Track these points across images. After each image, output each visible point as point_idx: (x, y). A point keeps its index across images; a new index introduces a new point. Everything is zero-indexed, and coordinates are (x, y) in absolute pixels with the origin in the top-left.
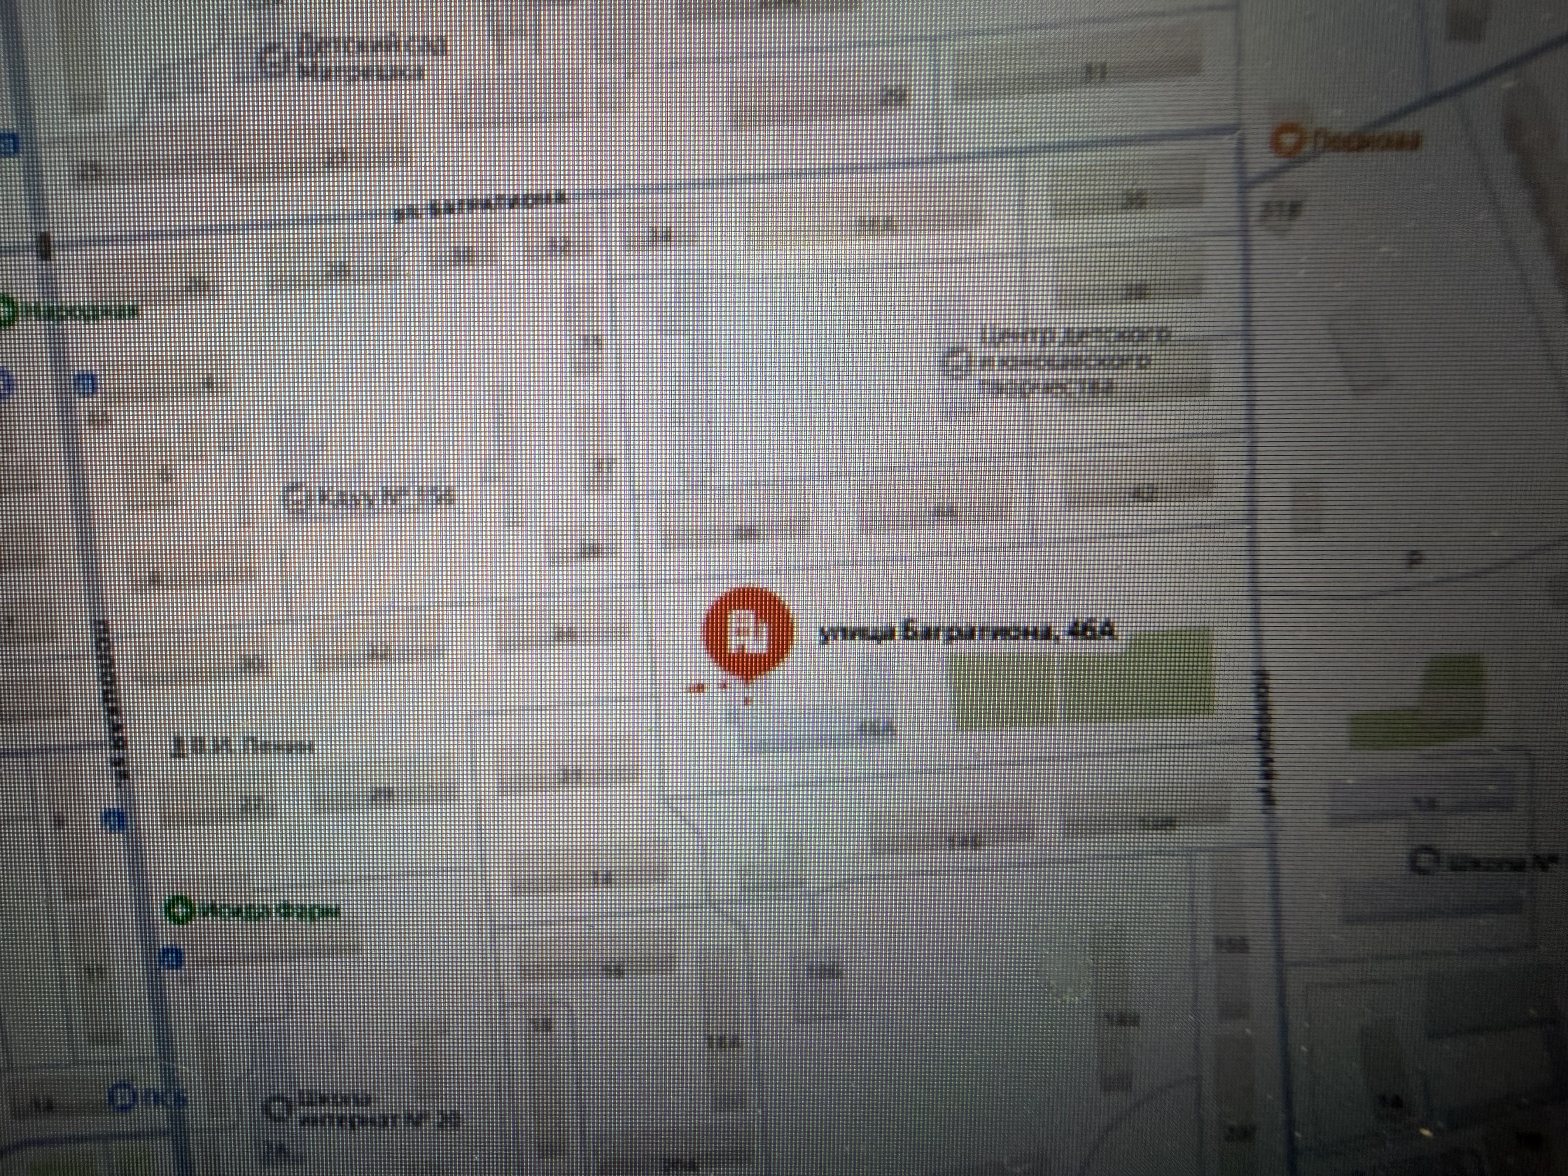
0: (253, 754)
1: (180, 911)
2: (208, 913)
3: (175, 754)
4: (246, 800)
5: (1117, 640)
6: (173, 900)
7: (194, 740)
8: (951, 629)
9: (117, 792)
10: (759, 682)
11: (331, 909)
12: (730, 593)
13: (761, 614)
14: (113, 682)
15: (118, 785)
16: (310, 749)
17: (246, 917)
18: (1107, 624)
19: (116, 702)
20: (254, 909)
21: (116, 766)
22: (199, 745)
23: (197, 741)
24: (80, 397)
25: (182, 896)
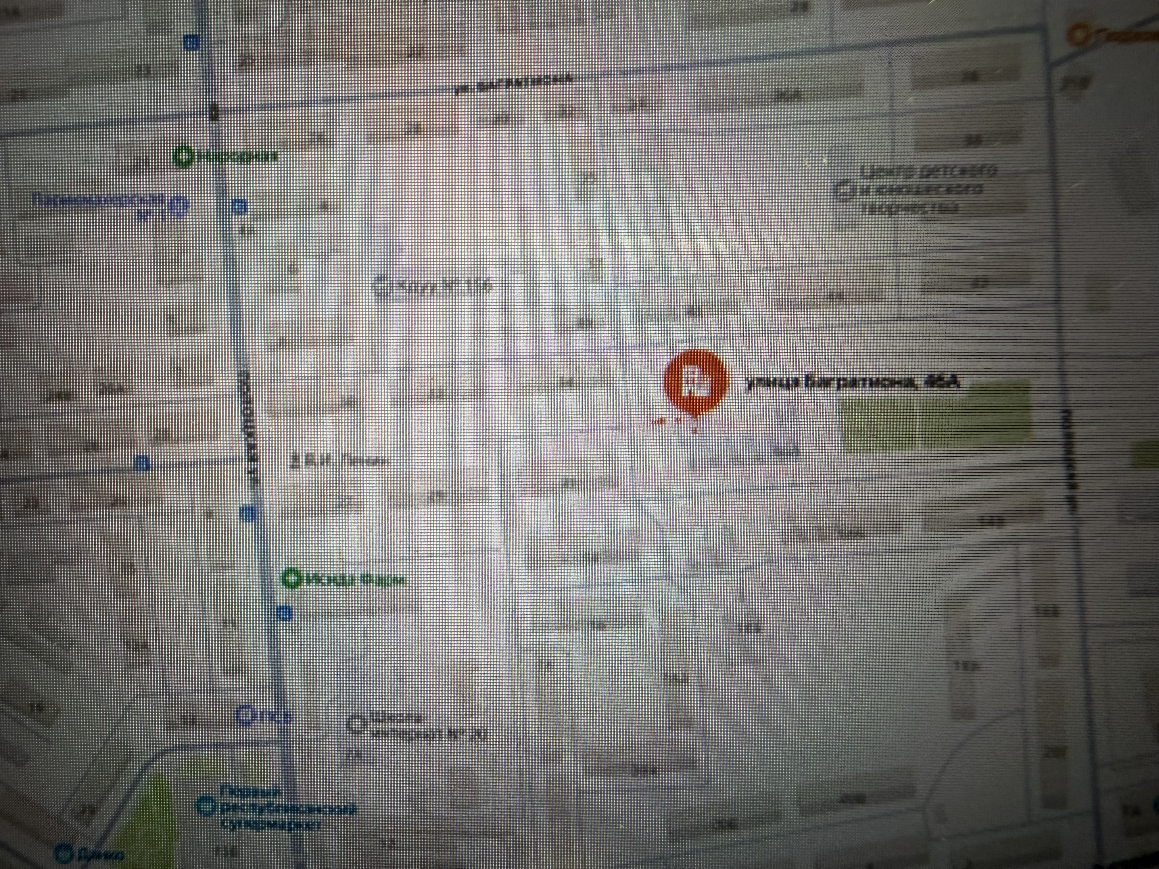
0: (347, 465)
1: (292, 578)
2: (312, 580)
3: (293, 465)
5: (961, 387)
6: (288, 571)
7: (307, 455)
8: (840, 380)
9: (251, 492)
10: (703, 417)
11: (397, 578)
12: (683, 353)
13: (703, 368)
14: (252, 414)
15: (253, 487)
16: (388, 462)
17: (340, 583)
18: (953, 376)
19: (253, 428)
20: (343, 577)
21: (251, 474)
22: (309, 460)
23: (308, 456)
24: (235, 215)
25: (294, 568)
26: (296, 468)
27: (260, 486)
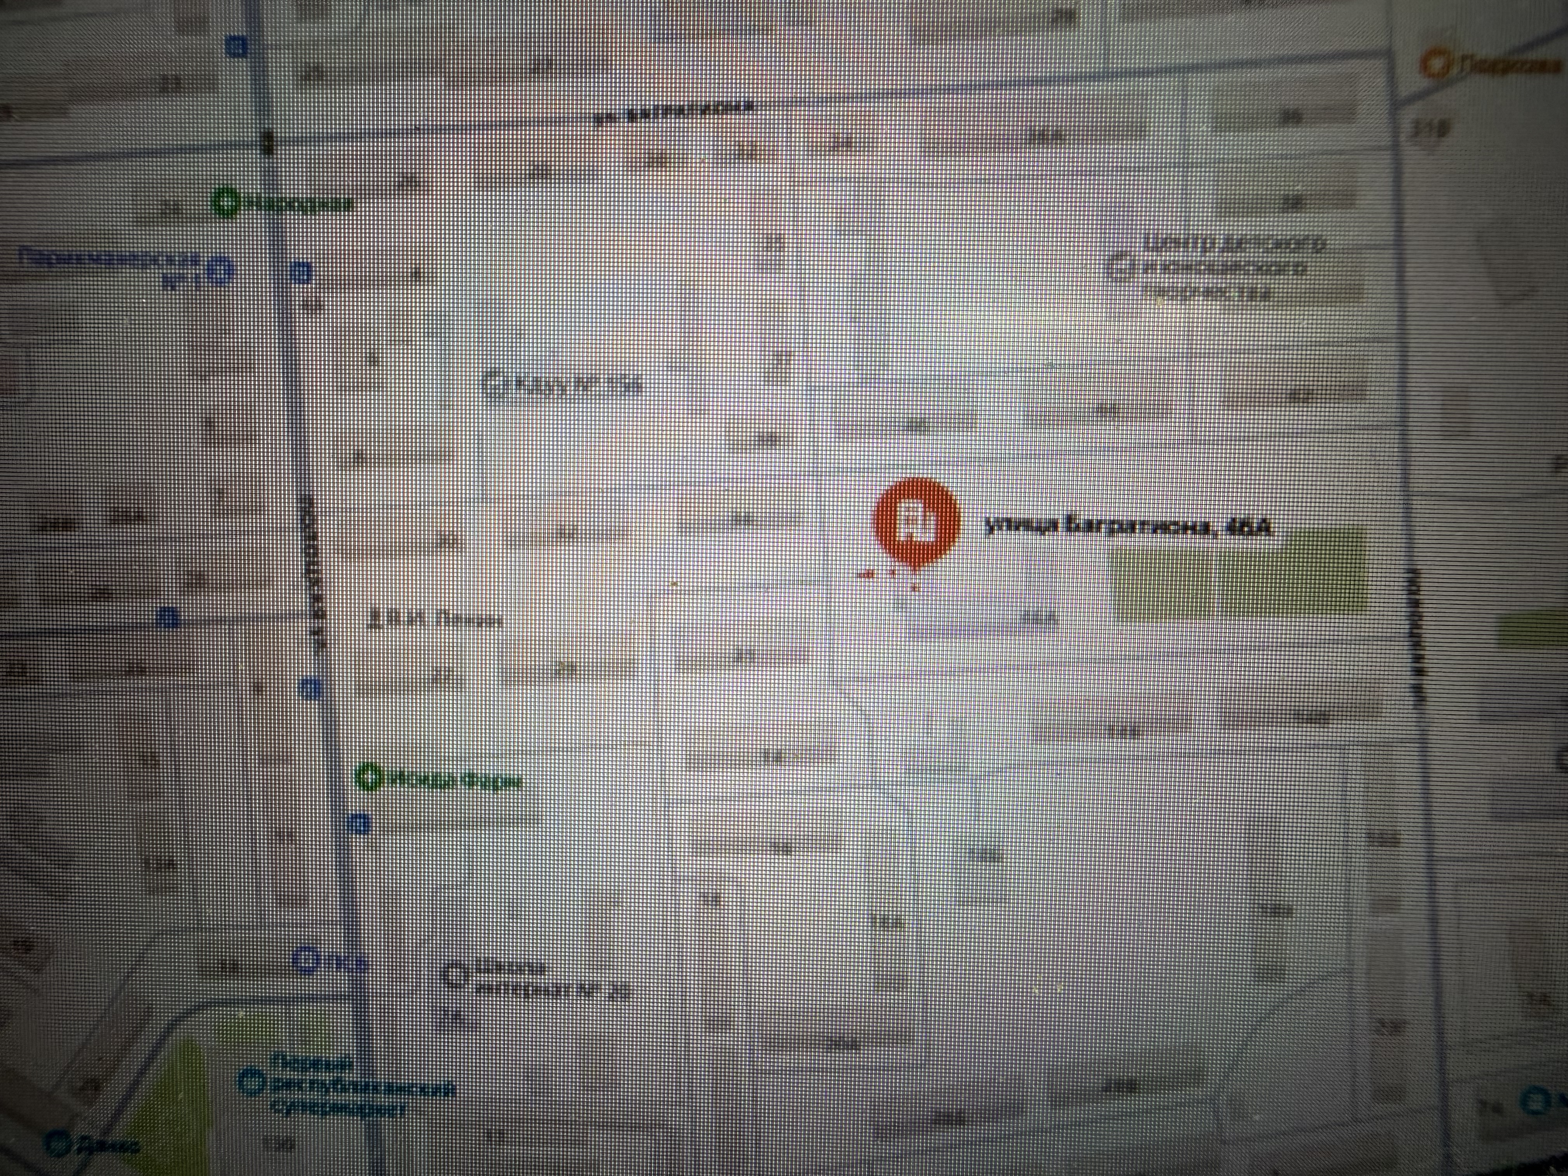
0: (445, 626)
1: (369, 777)
2: (396, 779)
3: (371, 625)
4: (437, 671)
5: (1274, 536)
6: (364, 766)
7: (390, 611)
8: (1113, 522)
9: (314, 660)
10: (926, 571)
11: (514, 779)
12: (900, 482)
13: (929, 504)
14: (316, 554)
15: (316, 653)
16: (499, 623)
17: (433, 784)
18: (1264, 520)
19: (318, 574)
20: (441, 777)
21: (314, 635)
22: (394, 618)
23: (392, 612)
24: (295, 283)
25: (372, 763)
26: (375, 628)
27: (327, 652)
